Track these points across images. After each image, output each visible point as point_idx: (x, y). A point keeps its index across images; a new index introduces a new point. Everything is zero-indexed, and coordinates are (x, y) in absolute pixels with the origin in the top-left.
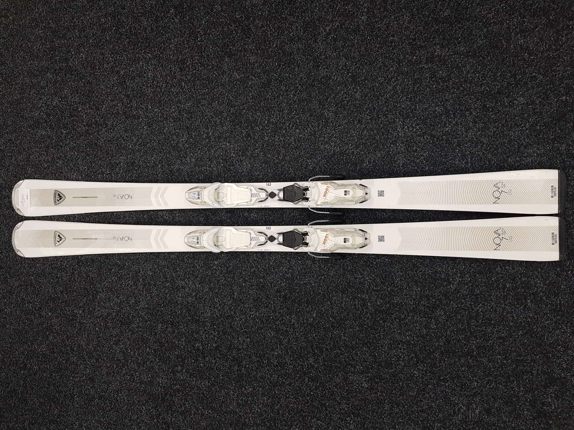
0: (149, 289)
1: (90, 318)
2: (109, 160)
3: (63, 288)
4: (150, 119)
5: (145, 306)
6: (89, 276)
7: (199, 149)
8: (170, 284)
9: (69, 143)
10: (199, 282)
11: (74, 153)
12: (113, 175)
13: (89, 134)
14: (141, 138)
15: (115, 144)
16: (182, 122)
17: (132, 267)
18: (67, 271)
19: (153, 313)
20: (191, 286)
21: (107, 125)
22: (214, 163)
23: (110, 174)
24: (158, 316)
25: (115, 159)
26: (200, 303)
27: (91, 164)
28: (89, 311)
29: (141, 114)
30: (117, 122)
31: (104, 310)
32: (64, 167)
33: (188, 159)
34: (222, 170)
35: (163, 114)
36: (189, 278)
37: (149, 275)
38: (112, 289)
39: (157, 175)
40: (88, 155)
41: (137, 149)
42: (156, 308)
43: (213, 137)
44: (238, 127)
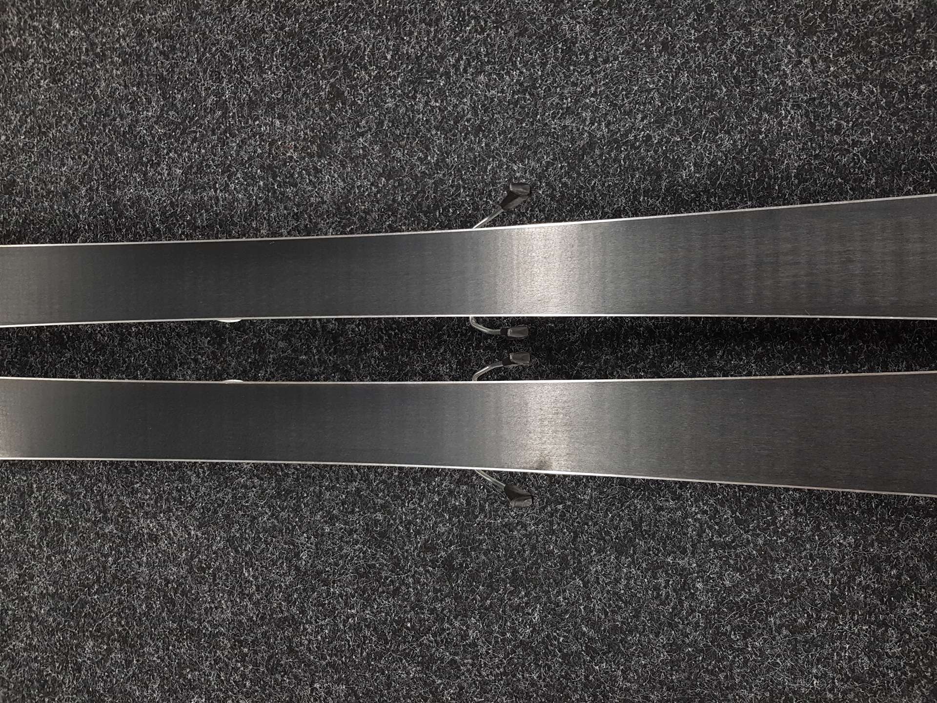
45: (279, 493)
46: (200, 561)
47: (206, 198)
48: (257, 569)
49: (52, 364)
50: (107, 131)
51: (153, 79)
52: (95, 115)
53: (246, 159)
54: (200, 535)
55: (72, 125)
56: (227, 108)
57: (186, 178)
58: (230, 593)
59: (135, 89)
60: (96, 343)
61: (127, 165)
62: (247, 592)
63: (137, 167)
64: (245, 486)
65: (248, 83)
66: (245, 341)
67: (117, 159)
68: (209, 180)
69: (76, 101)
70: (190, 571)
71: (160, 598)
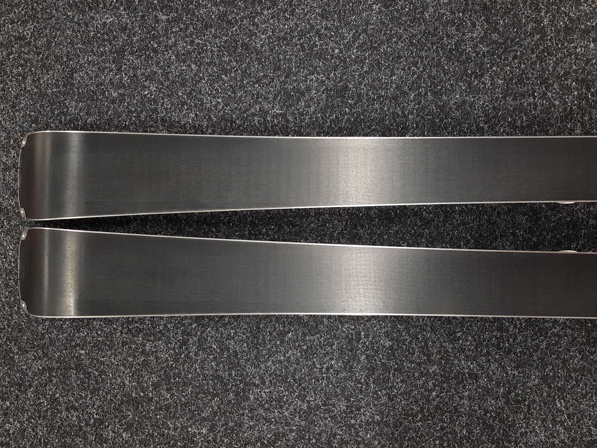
45: (588, 341)
46: (517, 395)
47: (525, 104)
48: (569, 402)
49: (380, 236)
50: (434, 48)
51: (477, 8)
52: (424, 35)
53: (562, 73)
54: (516, 373)
55: (402, 42)
56: (545, 33)
57: (507, 87)
58: (544, 420)
59: (461, 15)
60: (421, 219)
61: (453, 76)
62: (558, 419)
63: (462, 78)
64: (558, 335)
65: (565, 13)
66: (560, 219)
67: (444, 70)
68: (528, 89)
69: (406, 22)
70: (507, 403)
71: (479, 424)
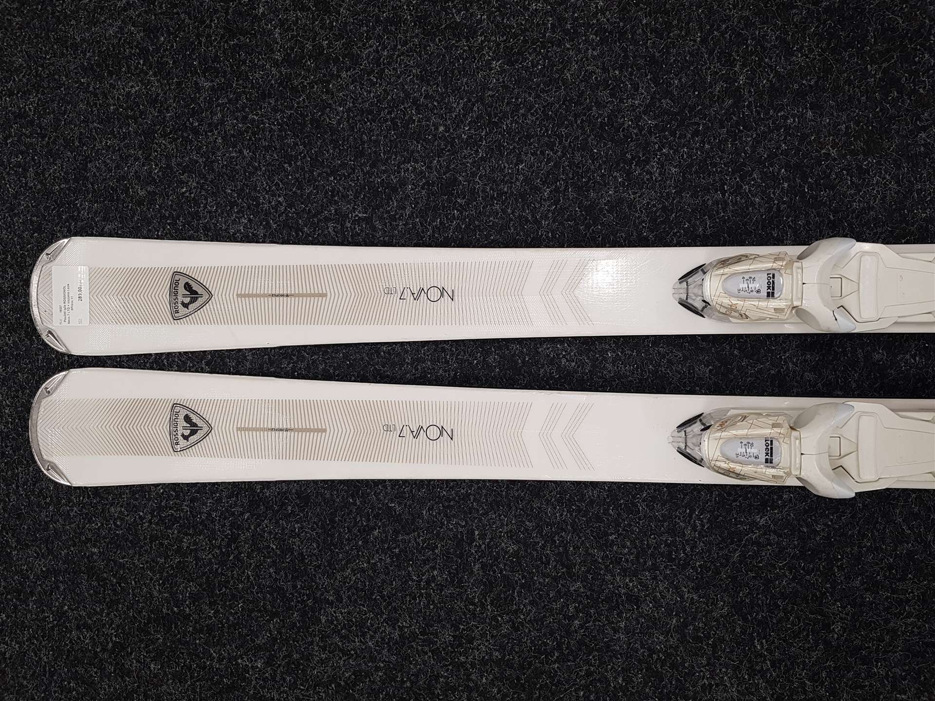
0: (506, 599)
1: (293, 686)
2: (365, 174)
3: (200, 585)
4: (515, 36)
5: (491, 655)
6: (291, 550)
7: (696, 133)
8: (584, 587)
9: (222, 122)
10: (691, 585)
11: (241, 152)
12: (378, 225)
13: (294, 90)
14: (481, 99)
15: (386, 121)
16: (636, 43)
17: (443, 524)
18: (213, 531)
19: (518, 679)
20: (663, 597)
21: (356, 60)
22: (754, 179)
23: (368, 220)
24: (541, 688)
25: (384, 172)
26: (696, 655)
27: (300, 188)
28: (288, 664)
29: (480, 21)
30: (394, 48)
31: (342, 663)
32: (206, 199)
33: (653, 167)
34: (784, 202)
35: (561, 20)
36: (655, 567)
37: (506, 552)
38: (372, 594)
39: (537, 222)
40: (290, 159)
41: (464, 137)
42: (530, 664)
43: (750, 92)
44: (850, 56)
